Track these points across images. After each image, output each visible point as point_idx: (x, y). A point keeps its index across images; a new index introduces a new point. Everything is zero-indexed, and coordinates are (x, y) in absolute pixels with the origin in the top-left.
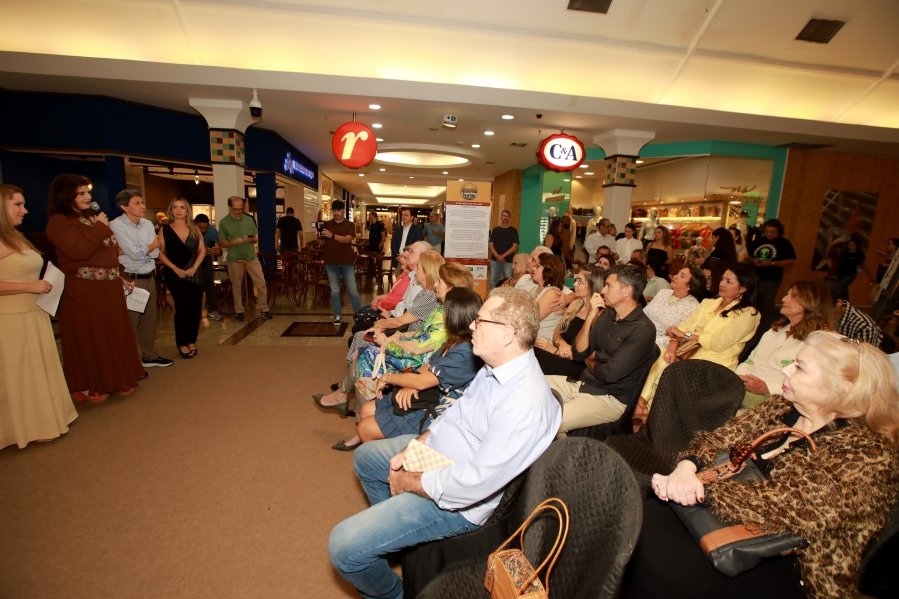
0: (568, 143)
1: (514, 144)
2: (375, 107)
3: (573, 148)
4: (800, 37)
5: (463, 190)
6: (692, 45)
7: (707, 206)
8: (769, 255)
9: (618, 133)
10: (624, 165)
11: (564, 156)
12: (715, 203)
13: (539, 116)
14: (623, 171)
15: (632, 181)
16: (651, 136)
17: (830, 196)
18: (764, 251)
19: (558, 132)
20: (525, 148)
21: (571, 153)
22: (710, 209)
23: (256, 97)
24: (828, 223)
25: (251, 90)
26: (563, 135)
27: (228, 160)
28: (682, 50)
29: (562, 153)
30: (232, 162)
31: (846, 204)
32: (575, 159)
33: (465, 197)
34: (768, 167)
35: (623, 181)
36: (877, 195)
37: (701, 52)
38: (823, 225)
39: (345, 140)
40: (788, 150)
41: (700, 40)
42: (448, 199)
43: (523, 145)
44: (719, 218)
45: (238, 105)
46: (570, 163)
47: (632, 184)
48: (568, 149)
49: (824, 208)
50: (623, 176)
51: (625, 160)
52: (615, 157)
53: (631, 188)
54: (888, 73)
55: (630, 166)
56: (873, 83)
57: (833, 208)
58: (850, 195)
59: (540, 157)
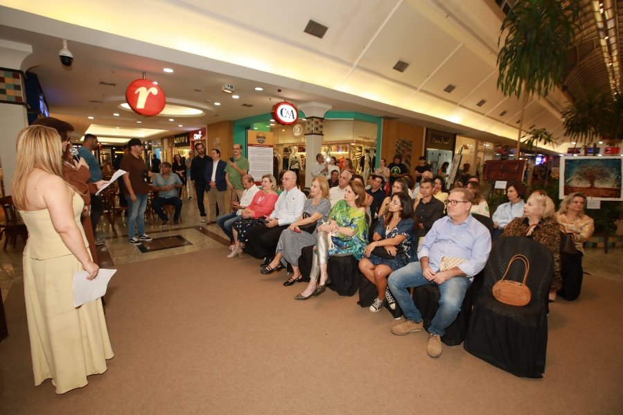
0: (290, 108)
1: (245, 105)
2: (168, 70)
3: (292, 111)
4: (394, 68)
5: (258, 137)
6: (356, 63)
7: (341, 146)
8: (398, 172)
9: (314, 104)
10: (317, 123)
11: (288, 116)
12: (344, 145)
13: (279, 91)
14: (317, 126)
15: (321, 132)
16: (329, 107)
17: (398, 142)
18: (396, 170)
19: (283, 101)
20: (252, 108)
21: (292, 115)
22: (343, 148)
23: (65, 47)
25: (61, 40)
26: (285, 103)
27: (14, 100)
28: (351, 65)
29: (287, 114)
30: (18, 101)
31: (403, 146)
32: (294, 118)
33: (259, 141)
34: (375, 127)
35: (317, 132)
36: (411, 142)
37: (359, 67)
39: (139, 93)
40: (382, 119)
41: (359, 61)
42: (249, 143)
43: (250, 106)
44: (347, 153)
45: (28, 49)
46: (291, 120)
47: (321, 134)
48: (290, 112)
49: (396, 148)
50: (317, 129)
51: (317, 120)
52: (312, 118)
53: (320, 136)
54: (419, 89)
55: (320, 123)
56: (415, 92)
57: (399, 148)
58: (404, 142)
59: (274, 115)
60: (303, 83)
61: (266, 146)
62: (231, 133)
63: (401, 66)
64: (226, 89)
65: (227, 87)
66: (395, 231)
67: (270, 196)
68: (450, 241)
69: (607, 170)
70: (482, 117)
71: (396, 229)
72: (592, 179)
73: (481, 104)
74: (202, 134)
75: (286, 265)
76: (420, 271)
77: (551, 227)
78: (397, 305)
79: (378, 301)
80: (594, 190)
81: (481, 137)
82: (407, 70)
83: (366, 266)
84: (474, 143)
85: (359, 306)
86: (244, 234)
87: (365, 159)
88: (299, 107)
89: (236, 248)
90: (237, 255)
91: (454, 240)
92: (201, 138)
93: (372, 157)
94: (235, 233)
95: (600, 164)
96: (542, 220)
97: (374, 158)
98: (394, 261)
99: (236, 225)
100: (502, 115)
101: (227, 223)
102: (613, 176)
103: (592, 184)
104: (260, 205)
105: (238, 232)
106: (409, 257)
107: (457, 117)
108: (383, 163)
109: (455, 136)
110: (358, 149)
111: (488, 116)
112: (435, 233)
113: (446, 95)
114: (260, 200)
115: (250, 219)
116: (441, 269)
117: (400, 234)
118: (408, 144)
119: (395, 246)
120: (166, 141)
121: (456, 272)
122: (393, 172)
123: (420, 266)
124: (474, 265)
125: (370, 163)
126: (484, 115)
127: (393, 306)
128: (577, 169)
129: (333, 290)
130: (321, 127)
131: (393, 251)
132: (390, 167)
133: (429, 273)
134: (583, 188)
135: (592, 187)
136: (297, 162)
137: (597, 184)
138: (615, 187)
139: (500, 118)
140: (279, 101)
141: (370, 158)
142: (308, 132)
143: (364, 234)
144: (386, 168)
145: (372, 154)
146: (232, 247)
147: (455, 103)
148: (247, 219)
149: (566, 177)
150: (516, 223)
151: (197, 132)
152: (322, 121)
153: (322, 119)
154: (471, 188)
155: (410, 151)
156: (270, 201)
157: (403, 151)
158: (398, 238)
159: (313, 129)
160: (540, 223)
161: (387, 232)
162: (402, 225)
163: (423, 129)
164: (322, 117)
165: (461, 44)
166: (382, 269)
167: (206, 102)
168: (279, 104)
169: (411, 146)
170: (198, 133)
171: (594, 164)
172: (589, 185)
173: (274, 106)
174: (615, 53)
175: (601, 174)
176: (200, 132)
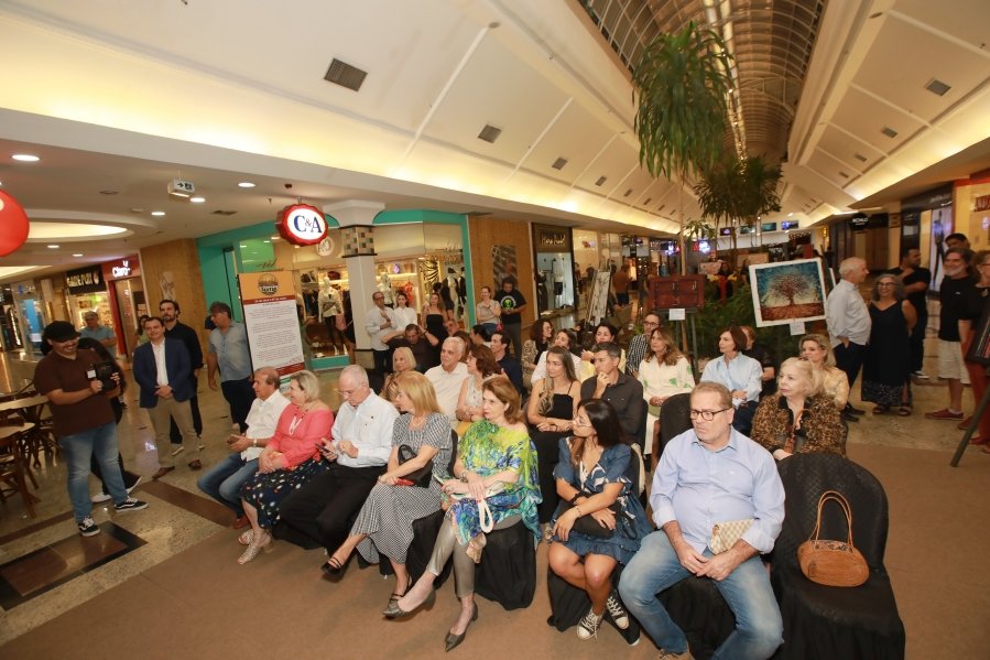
0: (310, 214)
1: (219, 212)
3: (315, 219)
5: (262, 284)
6: (419, 132)
8: (512, 304)
9: (353, 203)
10: (363, 235)
11: (309, 229)
12: (406, 262)
13: (288, 186)
14: (364, 240)
15: (372, 250)
16: (381, 206)
17: (494, 250)
18: (508, 301)
19: (296, 202)
20: (233, 216)
21: (316, 225)
22: (406, 266)
24: (498, 270)
26: (300, 205)
28: (411, 134)
29: (305, 224)
31: (503, 255)
32: (320, 231)
33: (265, 292)
34: (457, 229)
35: (365, 251)
36: (514, 247)
37: (424, 137)
38: (496, 273)
40: (467, 217)
41: (425, 128)
42: (244, 297)
43: (229, 213)
44: (415, 274)
46: (316, 235)
47: (372, 253)
48: (312, 220)
49: (493, 260)
50: (364, 245)
51: (363, 230)
52: (351, 227)
53: (371, 257)
54: (519, 165)
55: (368, 235)
56: (512, 172)
57: (497, 259)
58: (503, 248)
59: (283, 230)
60: (333, 170)
61: (280, 299)
62: (194, 263)
63: (489, 134)
64: (176, 191)
65: (178, 187)
66: (598, 474)
67: (313, 415)
68: (712, 487)
69: (804, 279)
70: (604, 200)
71: (600, 468)
72: (789, 293)
73: (600, 182)
74: (129, 266)
75: (376, 559)
76: (672, 556)
77: (827, 412)
78: (632, 618)
79: (593, 618)
80: (795, 309)
81: (603, 228)
82: (499, 139)
83: (566, 563)
84: (596, 237)
85: (554, 630)
86: (273, 509)
87: (449, 283)
88: (326, 209)
89: (255, 537)
90: (261, 552)
91: (720, 484)
92: (130, 273)
93: (459, 279)
94: (250, 510)
95: (795, 271)
96: (809, 402)
97: (463, 280)
98: (616, 540)
99: (251, 493)
100: (627, 195)
101: (227, 486)
102: (812, 286)
103: (792, 301)
104: (296, 437)
105: (258, 507)
106: (632, 517)
107: (571, 203)
108: (487, 294)
109: (570, 230)
110: (430, 265)
111: (610, 199)
112: (675, 470)
113: (556, 173)
114: (293, 425)
115: (279, 471)
116: (716, 551)
117: (613, 480)
118: (508, 250)
119: (610, 507)
120: (46, 285)
121: (746, 552)
122: (505, 305)
123: (668, 544)
124: (770, 531)
125: (457, 289)
126: (605, 197)
127: (623, 622)
128: (771, 283)
129: (492, 599)
130: (371, 241)
131: (607, 519)
132: (498, 297)
133: (692, 560)
134: (782, 308)
135: (792, 305)
136: (334, 304)
137: (798, 300)
138: (817, 302)
139: (623, 199)
140: (289, 202)
141: (456, 280)
142: (349, 252)
143: (531, 476)
144: (492, 302)
145: (458, 275)
146: (247, 536)
147: (569, 184)
148: (271, 475)
149: (761, 296)
150: (769, 409)
151: (119, 263)
152: (370, 231)
153: (370, 228)
154: (659, 339)
155: (514, 260)
156: (317, 427)
157: (504, 263)
158: (611, 489)
159: (358, 246)
160: (806, 406)
161: (583, 477)
162: (610, 462)
163: (527, 224)
164: (370, 223)
165: (570, 100)
166: (598, 566)
167: (132, 213)
168: (288, 209)
169: (514, 253)
170: (121, 266)
171: (788, 272)
172: (788, 303)
173: (279, 213)
174: (739, 110)
175: (798, 286)
176: (126, 263)
